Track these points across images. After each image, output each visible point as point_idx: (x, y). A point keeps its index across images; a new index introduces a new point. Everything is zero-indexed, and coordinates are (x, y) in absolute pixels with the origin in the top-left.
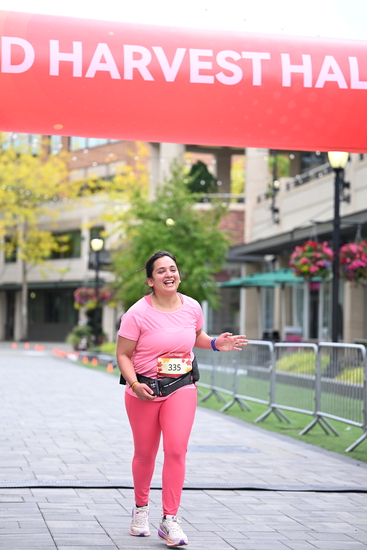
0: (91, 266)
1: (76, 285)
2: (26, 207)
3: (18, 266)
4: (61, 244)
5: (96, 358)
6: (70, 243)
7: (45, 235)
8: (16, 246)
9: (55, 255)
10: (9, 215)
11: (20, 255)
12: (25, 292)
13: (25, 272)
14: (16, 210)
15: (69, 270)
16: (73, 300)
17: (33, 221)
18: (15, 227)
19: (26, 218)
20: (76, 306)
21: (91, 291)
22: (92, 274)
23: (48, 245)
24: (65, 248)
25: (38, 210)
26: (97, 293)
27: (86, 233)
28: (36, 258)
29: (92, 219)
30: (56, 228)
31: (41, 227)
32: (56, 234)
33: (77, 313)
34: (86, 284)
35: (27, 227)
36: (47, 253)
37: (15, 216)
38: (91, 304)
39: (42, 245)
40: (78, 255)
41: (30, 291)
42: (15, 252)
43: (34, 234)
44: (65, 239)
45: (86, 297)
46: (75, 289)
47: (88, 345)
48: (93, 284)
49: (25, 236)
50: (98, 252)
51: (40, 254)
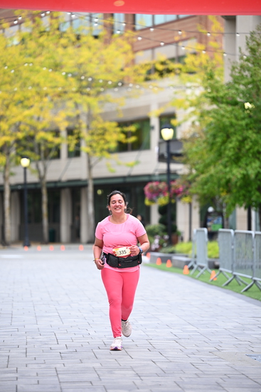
0: (161, 158)
1: (146, 179)
2: (88, 95)
3: (83, 160)
4: (127, 135)
5: (170, 258)
6: (138, 133)
7: (111, 126)
8: (79, 138)
9: (122, 147)
10: (70, 104)
11: (84, 149)
12: (90, 188)
13: (90, 167)
14: (79, 98)
15: (137, 163)
16: (143, 195)
17: (97, 110)
18: (78, 117)
19: (89, 106)
20: (147, 202)
21: (162, 186)
22: (163, 166)
23: (115, 136)
24: (132, 139)
25: (102, 97)
26: (169, 188)
27: (155, 122)
28: (102, 150)
29: (160, 105)
30: (122, 117)
31: (105, 116)
32: (122, 124)
33: (148, 209)
34: (157, 178)
35: (90, 117)
36: (113, 145)
37: (77, 106)
38: (163, 200)
39: (108, 137)
40: (148, 147)
41: (96, 187)
42: (78, 145)
43: (98, 124)
44: (133, 128)
45: (157, 193)
46: (145, 183)
47: (161, 246)
48: (165, 177)
49: (88, 127)
50: (168, 142)
51: (106, 147)
